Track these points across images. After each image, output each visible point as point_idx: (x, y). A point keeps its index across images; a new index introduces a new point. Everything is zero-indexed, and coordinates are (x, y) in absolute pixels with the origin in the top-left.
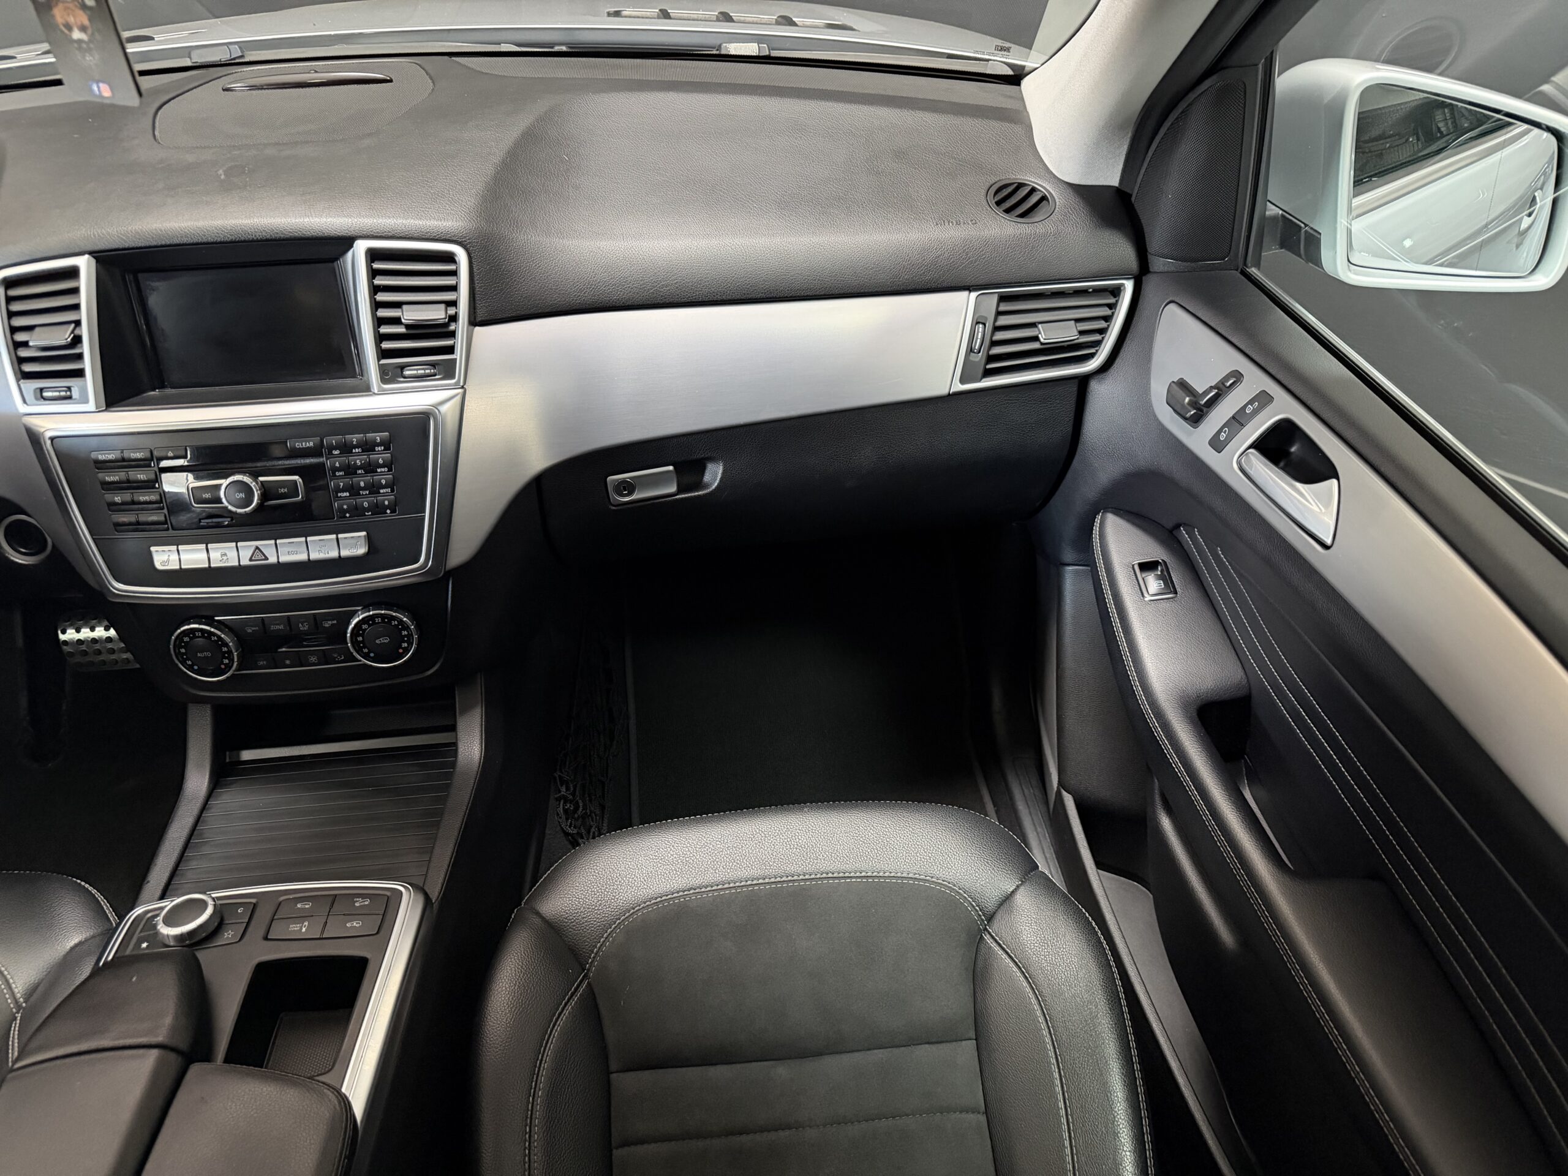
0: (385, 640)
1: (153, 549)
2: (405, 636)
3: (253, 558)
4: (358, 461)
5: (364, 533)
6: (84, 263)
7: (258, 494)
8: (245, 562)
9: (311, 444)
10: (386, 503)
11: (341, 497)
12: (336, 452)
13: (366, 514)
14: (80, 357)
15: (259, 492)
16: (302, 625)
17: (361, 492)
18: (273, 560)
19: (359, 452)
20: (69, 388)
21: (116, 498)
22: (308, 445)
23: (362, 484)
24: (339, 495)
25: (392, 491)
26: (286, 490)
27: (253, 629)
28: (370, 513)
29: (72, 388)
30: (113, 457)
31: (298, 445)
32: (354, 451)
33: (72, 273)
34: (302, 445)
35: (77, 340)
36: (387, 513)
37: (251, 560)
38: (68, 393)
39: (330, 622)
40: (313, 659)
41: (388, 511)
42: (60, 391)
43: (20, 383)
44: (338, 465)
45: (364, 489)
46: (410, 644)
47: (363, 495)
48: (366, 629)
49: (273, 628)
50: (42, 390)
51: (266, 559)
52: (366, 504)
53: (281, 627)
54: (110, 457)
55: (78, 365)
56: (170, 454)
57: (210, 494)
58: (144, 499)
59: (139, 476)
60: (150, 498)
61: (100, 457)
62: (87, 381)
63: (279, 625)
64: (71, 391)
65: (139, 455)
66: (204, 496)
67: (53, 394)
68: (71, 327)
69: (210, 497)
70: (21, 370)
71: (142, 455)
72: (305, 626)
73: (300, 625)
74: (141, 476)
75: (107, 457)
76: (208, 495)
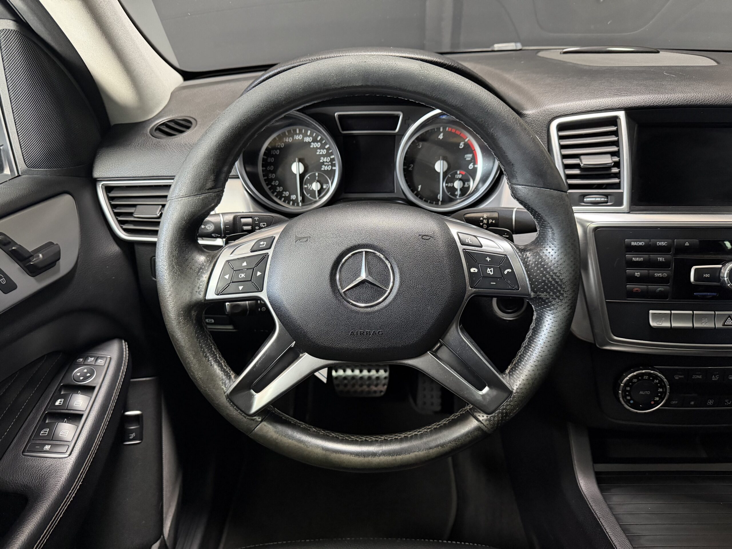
1: (651, 312)
3: (726, 324)
6: (621, 115)
8: (719, 325)
14: (617, 175)
16: (715, 377)
20: (607, 196)
21: (636, 274)
27: (680, 377)
29: (609, 196)
30: (643, 244)
33: (614, 121)
35: (617, 164)
37: (724, 325)
38: (605, 200)
40: (710, 402)
42: (600, 198)
49: (694, 377)
50: (584, 196)
53: (700, 377)
54: (640, 244)
55: (616, 180)
56: (687, 244)
57: (709, 275)
58: (658, 275)
59: (659, 258)
60: (662, 275)
61: (633, 244)
62: (622, 191)
63: (699, 375)
64: (608, 198)
65: (663, 244)
66: (704, 275)
67: (594, 199)
68: (609, 156)
69: (709, 276)
70: (569, 183)
71: (666, 244)
72: (716, 378)
73: (713, 377)
74: (661, 258)
75: (638, 244)
76: (707, 275)
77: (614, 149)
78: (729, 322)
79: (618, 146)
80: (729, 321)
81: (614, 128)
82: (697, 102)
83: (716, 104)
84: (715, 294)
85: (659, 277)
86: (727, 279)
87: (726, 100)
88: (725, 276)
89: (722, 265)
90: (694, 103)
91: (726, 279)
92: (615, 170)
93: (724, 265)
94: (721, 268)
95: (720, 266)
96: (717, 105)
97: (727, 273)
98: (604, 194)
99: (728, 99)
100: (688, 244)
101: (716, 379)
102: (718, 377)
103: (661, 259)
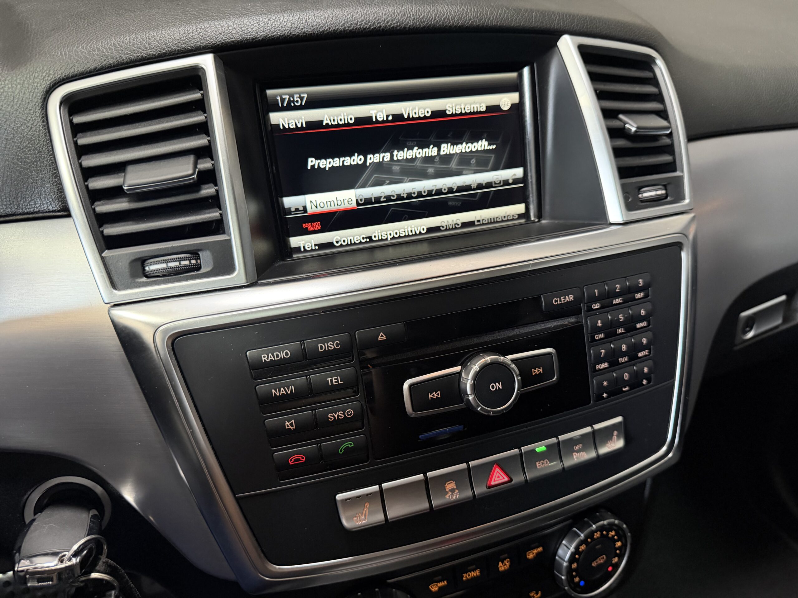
0: (601, 560)
1: (339, 497)
2: (619, 548)
4: (621, 316)
5: (619, 419)
6: (207, 62)
7: (518, 380)
8: (480, 490)
9: (571, 297)
10: (646, 370)
11: (600, 370)
12: (596, 306)
13: (624, 389)
14: (214, 202)
15: (519, 378)
16: (503, 564)
17: (620, 359)
18: (518, 479)
19: (620, 304)
20: (194, 253)
21: (287, 423)
22: (567, 299)
23: (624, 347)
24: (598, 367)
25: (650, 352)
26: (541, 370)
27: (441, 584)
28: (627, 388)
29: (200, 253)
30: (287, 354)
31: (556, 301)
32: (614, 302)
34: (560, 301)
35: (208, 176)
36: (643, 385)
38: (193, 262)
39: (535, 551)
41: (645, 382)
42: (180, 260)
43: (103, 255)
44: (599, 324)
45: (623, 354)
46: (621, 557)
47: (623, 363)
48: (583, 550)
49: (466, 576)
50: (142, 261)
51: (511, 480)
52: (626, 376)
53: (477, 573)
54: (282, 355)
55: (213, 215)
56: (382, 337)
57: (439, 392)
58: (336, 416)
59: (329, 379)
60: (344, 414)
61: (264, 358)
62: (228, 238)
63: (473, 570)
64: (198, 257)
65: (331, 346)
66: (430, 396)
67: (164, 266)
68: (191, 159)
69: (439, 396)
70: (105, 235)
71: (337, 345)
72: (505, 564)
73: (500, 564)
74: (333, 378)
75: (277, 356)
76: (435, 395)
77: (200, 141)
78: (498, 477)
79: (208, 134)
80: (498, 474)
81: (196, 95)
82: (365, 23)
83: (403, 25)
84: (458, 428)
85: (338, 421)
86: (474, 398)
87: (422, 18)
88: (469, 392)
89: (461, 365)
90: (358, 27)
91: (471, 398)
92: (208, 191)
93: (464, 365)
94: (460, 373)
95: (458, 369)
96: (405, 28)
97: (471, 385)
98: (186, 249)
99: (424, 16)
100: (385, 337)
101: (506, 567)
102: (508, 562)
103: (334, 381)
